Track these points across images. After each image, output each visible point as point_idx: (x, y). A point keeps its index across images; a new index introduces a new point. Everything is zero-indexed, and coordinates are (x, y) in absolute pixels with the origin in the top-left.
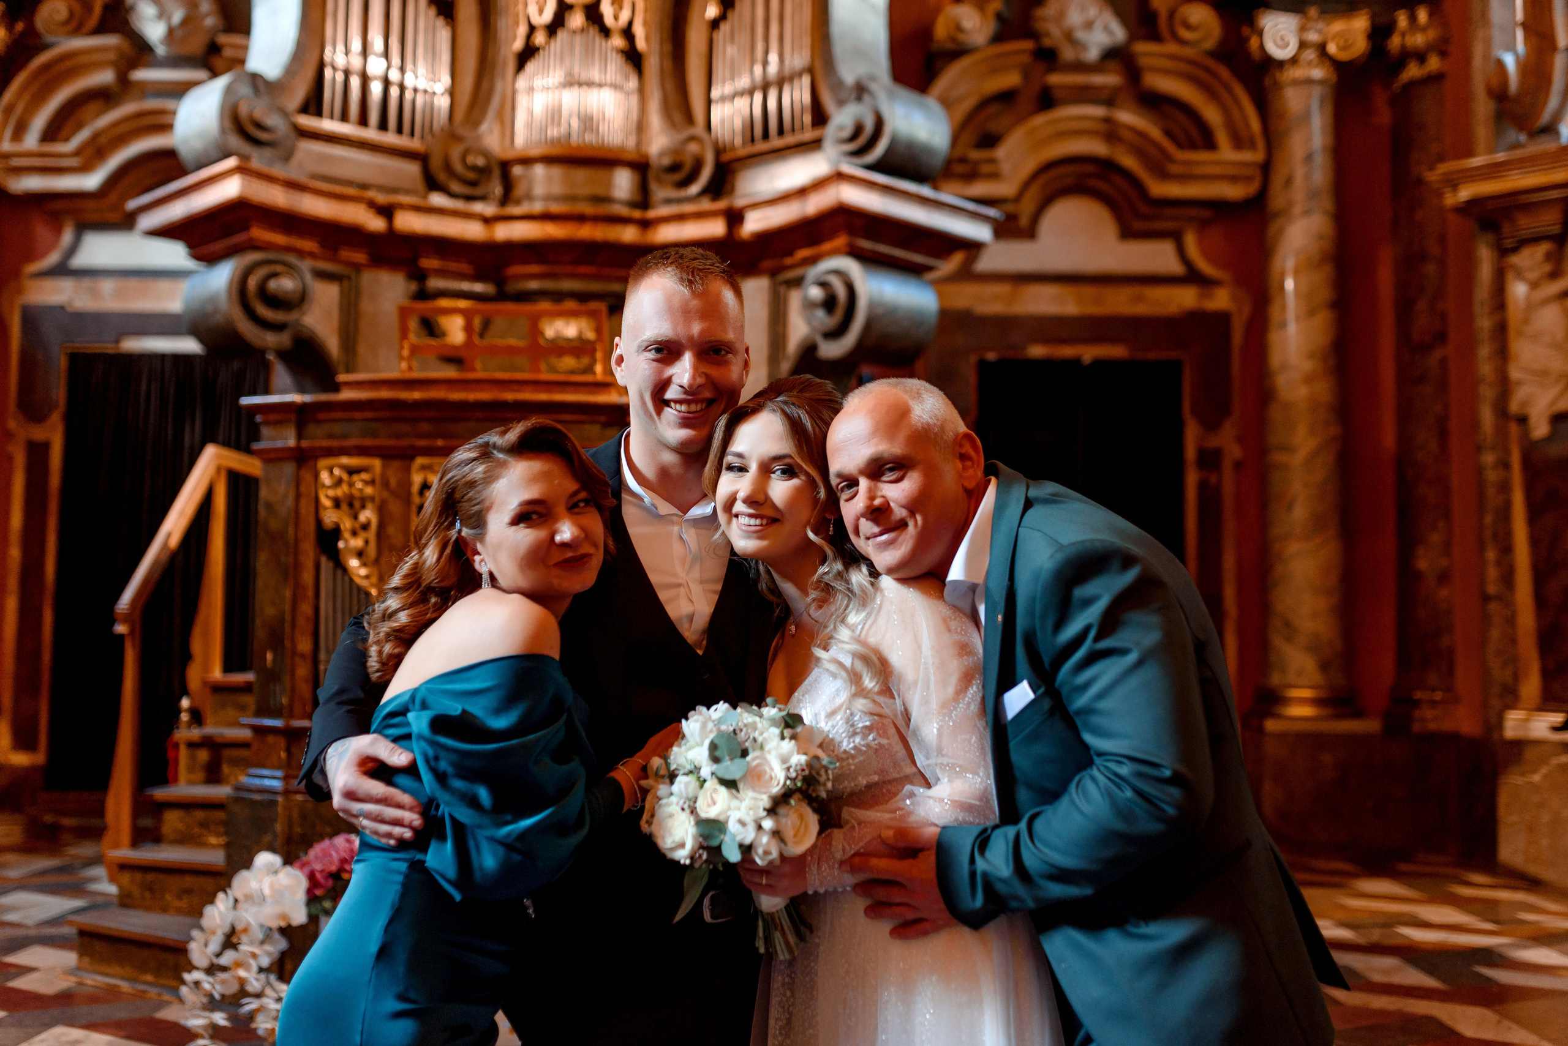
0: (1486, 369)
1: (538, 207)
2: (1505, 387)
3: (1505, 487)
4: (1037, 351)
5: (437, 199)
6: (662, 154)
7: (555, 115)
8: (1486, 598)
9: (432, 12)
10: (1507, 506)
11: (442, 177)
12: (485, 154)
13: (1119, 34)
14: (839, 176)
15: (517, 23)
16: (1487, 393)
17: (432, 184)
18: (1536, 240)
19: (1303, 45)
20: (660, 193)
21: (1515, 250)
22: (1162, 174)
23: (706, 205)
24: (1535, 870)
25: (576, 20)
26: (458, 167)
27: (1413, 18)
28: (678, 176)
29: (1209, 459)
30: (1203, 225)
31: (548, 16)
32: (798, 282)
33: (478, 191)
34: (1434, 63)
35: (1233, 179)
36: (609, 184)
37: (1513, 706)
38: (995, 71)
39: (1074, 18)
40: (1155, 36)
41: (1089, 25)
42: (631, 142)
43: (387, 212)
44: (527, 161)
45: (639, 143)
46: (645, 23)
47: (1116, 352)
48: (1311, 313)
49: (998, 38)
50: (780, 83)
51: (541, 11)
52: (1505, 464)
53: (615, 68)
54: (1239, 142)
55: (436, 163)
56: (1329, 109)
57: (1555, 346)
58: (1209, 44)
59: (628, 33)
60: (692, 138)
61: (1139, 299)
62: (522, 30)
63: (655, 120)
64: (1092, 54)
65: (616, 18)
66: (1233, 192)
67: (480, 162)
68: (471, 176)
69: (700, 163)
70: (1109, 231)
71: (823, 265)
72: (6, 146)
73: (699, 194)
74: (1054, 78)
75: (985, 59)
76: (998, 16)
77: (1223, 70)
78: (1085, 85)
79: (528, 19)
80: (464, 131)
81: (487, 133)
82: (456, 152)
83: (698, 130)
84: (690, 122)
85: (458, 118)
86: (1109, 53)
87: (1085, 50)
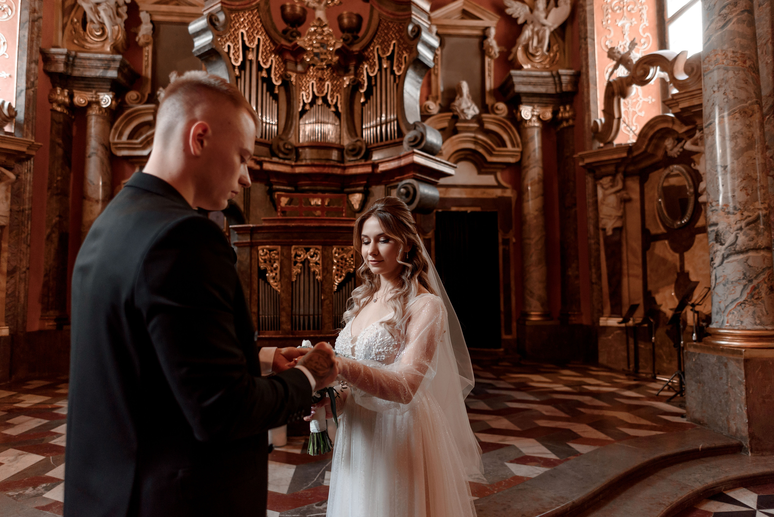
0: (591, 214)
1: (309, 162)
2: (597, 219)
3: (598, 250)
4: (454, 209)
5: (275, 159)
6: (349, 145)
7: (313, 132)
8: (593, 283)
9: (271, 98)
10: (599, 255)
11: (277, 152)
12: (291, 144)
13: (477, 111)
14: (414, 153)
15: (300, 102)
16: (592, 222)
17: (273, 154)
18: (607, 175)
19: (533, 116)
20: (347, 158)
21: (601, 178)
22: (491, 154)
23: (363, 162)
24: (610, 365)
25: (320, 102)
26: (283, 149)
27: (565, 109)
28: (354, 153)
29: (506, 242)
30: (503, 169)
31: (310, 100)
32: (396, 187)
33: (289, 157)
34: (571, 122)
35: (512, 156)
36: (331, 155)
37: (602, 316)
38: (440, 122)
39: (464, 106)
40: (487, 112)
41: (468, 108)
42: (338, 142)
43: (260, 163)
44: (303, 147)
45: (340, 142)
46: (341, 103)
47: (478, 209)
48: (536, 198)
49: (440, 111)
50: (386, 123)
51: (308, 99)
52: (598, 243)
53: (332, 118)
54: (513, 145)
55: (274, 147)
56: (540, 135)
57: (614, 208)
58: (504, 115)
59: (336, 106)
60: (358, 141)
61: (484, 193)
62: (301, 104)
63: (345, 135)
64: (469, 117)
65: (332, 101)
66: (512, 160)
67: (290, 147)
68: (287, 152)
69: (361, 149)
70: (475, 172)
71: (404, 182)
72: (116, 140)
73: (361, 158)
74: (458, 124)
75: (438, 118)
76: (440, 105)
77: (509, 123)
78: (468, 127)
79: (303, 101)
80: (284, 137)
81: (291, 137)
82: (281, 144)
83: (359, 138)
84: (356, 135)
85: (280, 133)
86: (474, 117)
87: (467, 116)
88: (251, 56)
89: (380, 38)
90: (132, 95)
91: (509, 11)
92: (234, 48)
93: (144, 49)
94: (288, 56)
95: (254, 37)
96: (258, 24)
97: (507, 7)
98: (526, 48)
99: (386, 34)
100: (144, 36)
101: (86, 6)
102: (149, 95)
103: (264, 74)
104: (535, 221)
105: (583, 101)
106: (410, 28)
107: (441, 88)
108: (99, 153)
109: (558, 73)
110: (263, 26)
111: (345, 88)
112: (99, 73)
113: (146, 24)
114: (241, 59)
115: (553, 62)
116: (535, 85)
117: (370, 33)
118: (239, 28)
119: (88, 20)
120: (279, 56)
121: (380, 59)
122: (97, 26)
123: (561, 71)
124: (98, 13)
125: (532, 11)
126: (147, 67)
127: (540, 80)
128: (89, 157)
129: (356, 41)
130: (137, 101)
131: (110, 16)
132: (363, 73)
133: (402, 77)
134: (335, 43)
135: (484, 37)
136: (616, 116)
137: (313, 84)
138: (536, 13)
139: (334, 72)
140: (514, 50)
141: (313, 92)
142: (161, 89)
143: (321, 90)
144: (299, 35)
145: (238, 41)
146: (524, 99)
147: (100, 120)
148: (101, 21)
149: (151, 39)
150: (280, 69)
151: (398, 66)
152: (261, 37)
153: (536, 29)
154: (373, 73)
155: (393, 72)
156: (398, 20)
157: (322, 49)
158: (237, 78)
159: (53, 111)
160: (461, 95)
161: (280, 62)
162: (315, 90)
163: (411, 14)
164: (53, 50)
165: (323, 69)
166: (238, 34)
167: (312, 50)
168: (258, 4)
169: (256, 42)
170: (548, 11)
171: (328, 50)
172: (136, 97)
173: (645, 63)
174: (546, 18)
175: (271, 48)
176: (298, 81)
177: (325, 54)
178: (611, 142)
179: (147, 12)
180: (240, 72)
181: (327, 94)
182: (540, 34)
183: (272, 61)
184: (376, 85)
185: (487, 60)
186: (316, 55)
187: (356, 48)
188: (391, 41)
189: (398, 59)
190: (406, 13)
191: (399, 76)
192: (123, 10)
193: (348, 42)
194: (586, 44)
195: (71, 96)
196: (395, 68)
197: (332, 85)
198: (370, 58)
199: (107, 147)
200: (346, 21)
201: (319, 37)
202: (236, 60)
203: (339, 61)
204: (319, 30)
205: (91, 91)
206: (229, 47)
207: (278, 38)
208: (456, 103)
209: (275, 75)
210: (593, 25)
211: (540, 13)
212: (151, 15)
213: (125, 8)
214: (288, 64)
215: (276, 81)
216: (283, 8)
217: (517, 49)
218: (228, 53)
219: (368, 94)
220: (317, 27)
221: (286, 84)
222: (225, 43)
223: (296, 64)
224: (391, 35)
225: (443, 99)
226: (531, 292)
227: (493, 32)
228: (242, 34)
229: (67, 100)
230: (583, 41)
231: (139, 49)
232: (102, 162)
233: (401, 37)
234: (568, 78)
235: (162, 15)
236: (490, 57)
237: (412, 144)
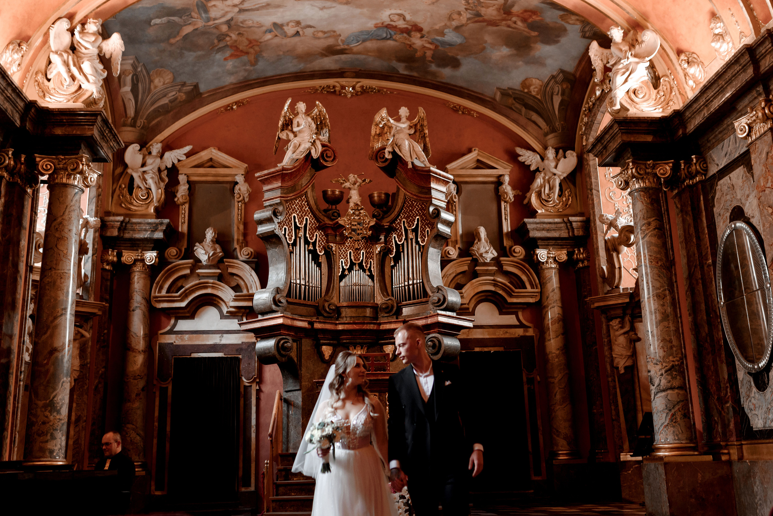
0: (607, 353)
1: (348, 320)
3: (615, 387)
4: (477, 349)
5: (322, 319)
6: (382, 304)
8: (613, 420)
9: (316, 266)
10: (616, 392)
11: (323, 312)
12: (334, 305)
13: (496, 254)
14: (438, 315)
15: (339, 268)
16: (608, 360)
17: (320, 315)
18: (616, 318)
19: (549, 258)
20: (381, 315)
22: (511, 296)
23: (395, 319)
25: (357, 267)
26: (328, 310)
27: (579, 251)
29: (530, 381)
30: (523, 309)
31: (348, 267)
34: (586, 263)
35: (531, 297)
36: (366, 312)
37: (622, 452)
38: (460, 266)
39: (482, 250)
40: (505, 255)
41: (487, 252)
42: (372, 301)
43: (311, 323)
44: (344, 307)
45: (374, 300)
46: (374, 267)
47: (501, 349)
48: (557, 337)
49: (460, 255)
51: (347, 265)
52: (614, 381)
53: (367, 280)
54: (532, 287)
55: (320, 308)
56: (557, 275)
58: (522, 257)
59: (370, 270)
61: (507, 332)
62: (341, 270)
63: (378, 291)
64: (488, 260)
65: (366, 266)
66: (531, 300)
67: (333, 308)
68: (331, 312)
69: (393, 306)
70: (497, 312)
71: (431, 336)
72: (157, 294)
73: (393, 315)
74: (477, 268)
75: (458, 263)
76: (459, 248)
77: (527, 266)
78: (487, 270)
79: (343, 267)
80: (327, 299)
81: (332, 299)
82: (326, 305)
83: (392, 298)
84: (388, 295)
85: (323, 295)
86: (493, 259)
87: (486, 259)
88: (301, 233)
89: (406, 214)
90: (173, 251)
91: (520, 159)
92: (289, 230)
93: (181, 207)
94: (330, 231)
95: (303, 219)
96: (306, 208)
97: (520, 156)
98: (539, 194)
99: (411, 211)
100: (182, 196)
101: (135, 175)
102: (185, 249)
103: (311, 248)
104: (557, 360)
105: (593, 246)
106: (431, 209)
107: (460, 231)
108: (143, 307)
109: (569, 220)
110: (309, 208)
111: (377, 254)
112: (147, 235)
113: (184, 185)
114: (293, 238)
115: (566, 206)
116: (548, 230)
117: (397, 209)
118: (292, 214)
119: (135, 186)
120: (322, 231)
121: (406, 231)
122: (145, 192)
123: (572, 219)
124: (145, 180)
125: (542, 159)
126: (183, 223)
127: (553, 226)
128: (133, 310)
129: (385, 216)
130: (177, 256)
131: (156, 182)
132: (391, 241)
133: (425, 248)
134: (369, 222)
135: (499, 182)
136: (617, 266)
137: (350, 253)
138: (546, 162)
139: (367, 242)
140: (528, 195)
141: (351, 260)
142: (197, 244)
143: (357, 257)
144: (339, 216)
145: (292, 224)
146: (540, 243)
147: (143, 276)
148: (147, 187)
149: (188, 198)
150: (323, 241)
151: (422, 237)
152: (309, 218)
153: (547, 178)
154: (400, 241)
155: (417, 243)
156: (421, 200)
157: (358, 226)
158: (291, 252)
159: (104, 270)
160: (480, 240)
161: (322, 236)
162: (352, 258)
163: (431, 198)
164: (112, 218)
165: (358, 241)
166: (291, 218)
167: (351, 227)
168: (307, 192)
169: (304, 222)
170: (557, 160)
171: (363, 227)
172: (175, 253)
173: (627, 231)
174: (556, 167)
175: (316, 225)
176: (338, 250)
177: (361, 229)
178: (617, 287)
179: (185, 174)
180: (293, 248)
181: (362, 260)
182: (551, 182)
183: (316, 235)
184: (403, 251)
185: (503, 204)
186: (354, 230)
187: (386, 224)
188: (415, 217)
189: (421, 232)
190: (427, 196)
191: (423, 246)
192: (164, 174)
193: (379, 218)
194: (592, 195)
195: (119, 255)
196: (419, 239)
197: (366, 252)
198: (398, 229)
199: (148, 300)
200: (376, 198)
201: (357, 218)
202: (290, 239)
203: (372, 234)
204: (357, 213)
205: (138, 251)
206: (285, 229)
207: (322, 217)
208: (475, 248)
209: (319, 247)
210: (597, 178)
211: (550, 163)
212: (188, 176)
213: (166, 172)
214: (329, 237)
215: (320, 252)
216: (325, 193)
217: (531, 195)
218: (285, 235)
219: (397, 259)
220: (355, 210)
221: (329, 254)
222: (282, 227)
223: (336, 236)
224: (415, 212)
225: (462, 242)
226: (557, 431)
227: (507, 179)
228: (294, 217)
229: (115, 259)
230: (589, 191)
231: (176, 207)
232: (144, 314)
233: (423, 214)
234: (579, 224)
235: (198, 176)
236: (505, 202)
237: (436, 305)
